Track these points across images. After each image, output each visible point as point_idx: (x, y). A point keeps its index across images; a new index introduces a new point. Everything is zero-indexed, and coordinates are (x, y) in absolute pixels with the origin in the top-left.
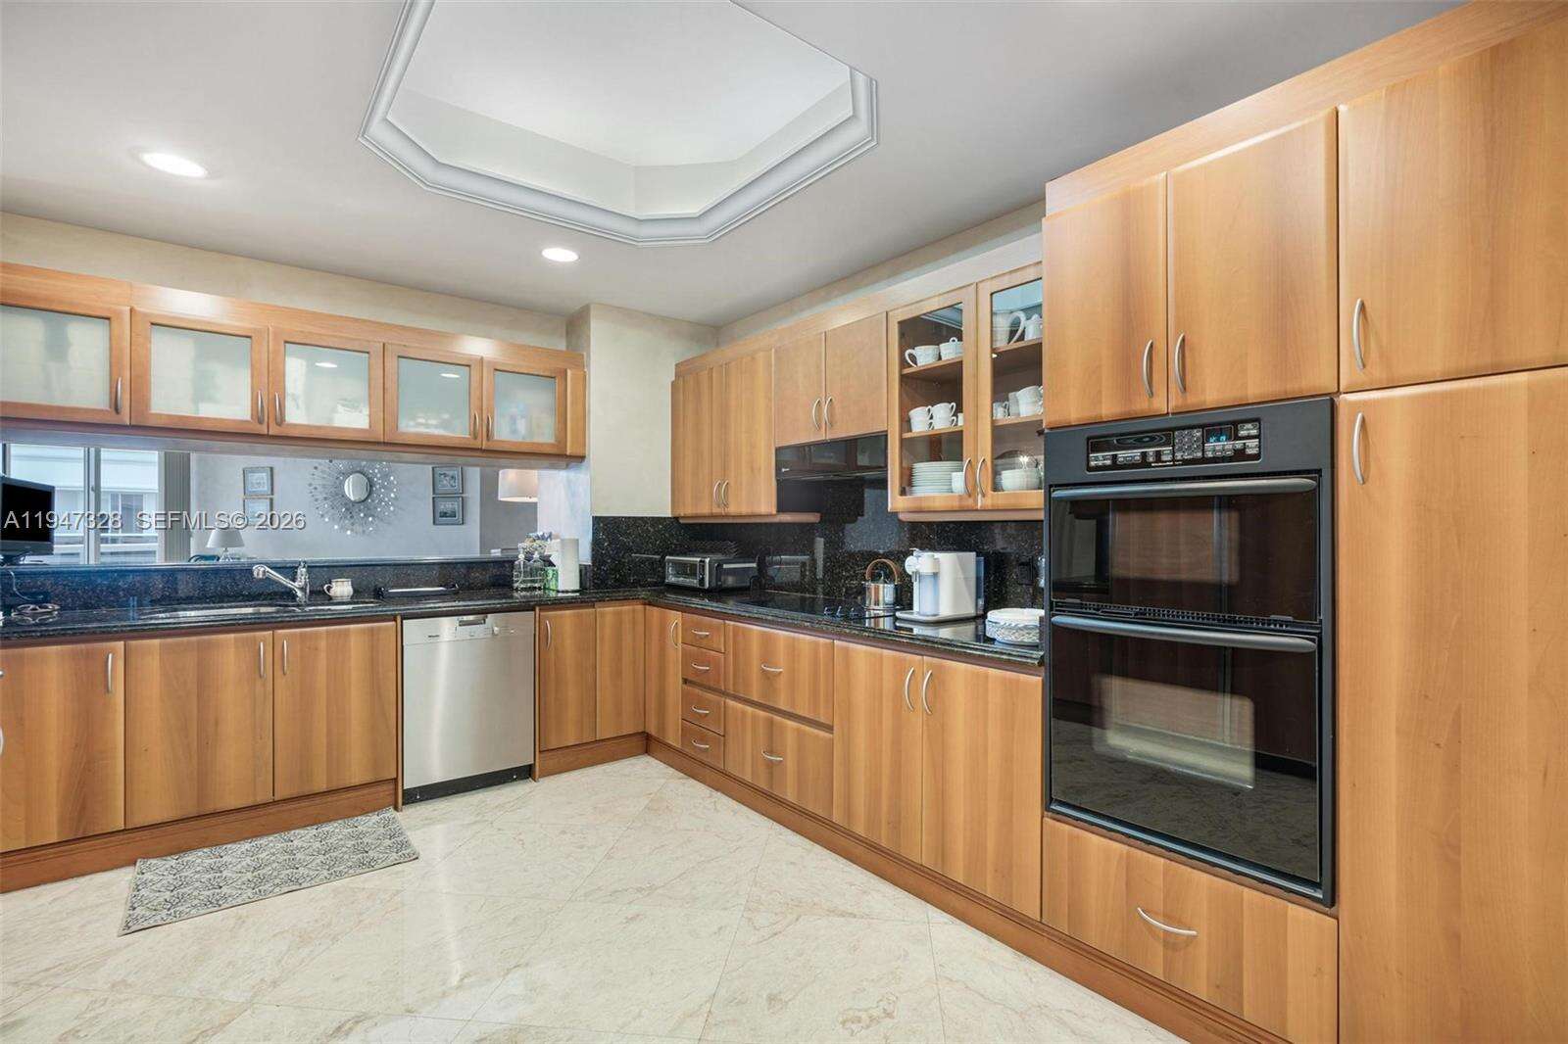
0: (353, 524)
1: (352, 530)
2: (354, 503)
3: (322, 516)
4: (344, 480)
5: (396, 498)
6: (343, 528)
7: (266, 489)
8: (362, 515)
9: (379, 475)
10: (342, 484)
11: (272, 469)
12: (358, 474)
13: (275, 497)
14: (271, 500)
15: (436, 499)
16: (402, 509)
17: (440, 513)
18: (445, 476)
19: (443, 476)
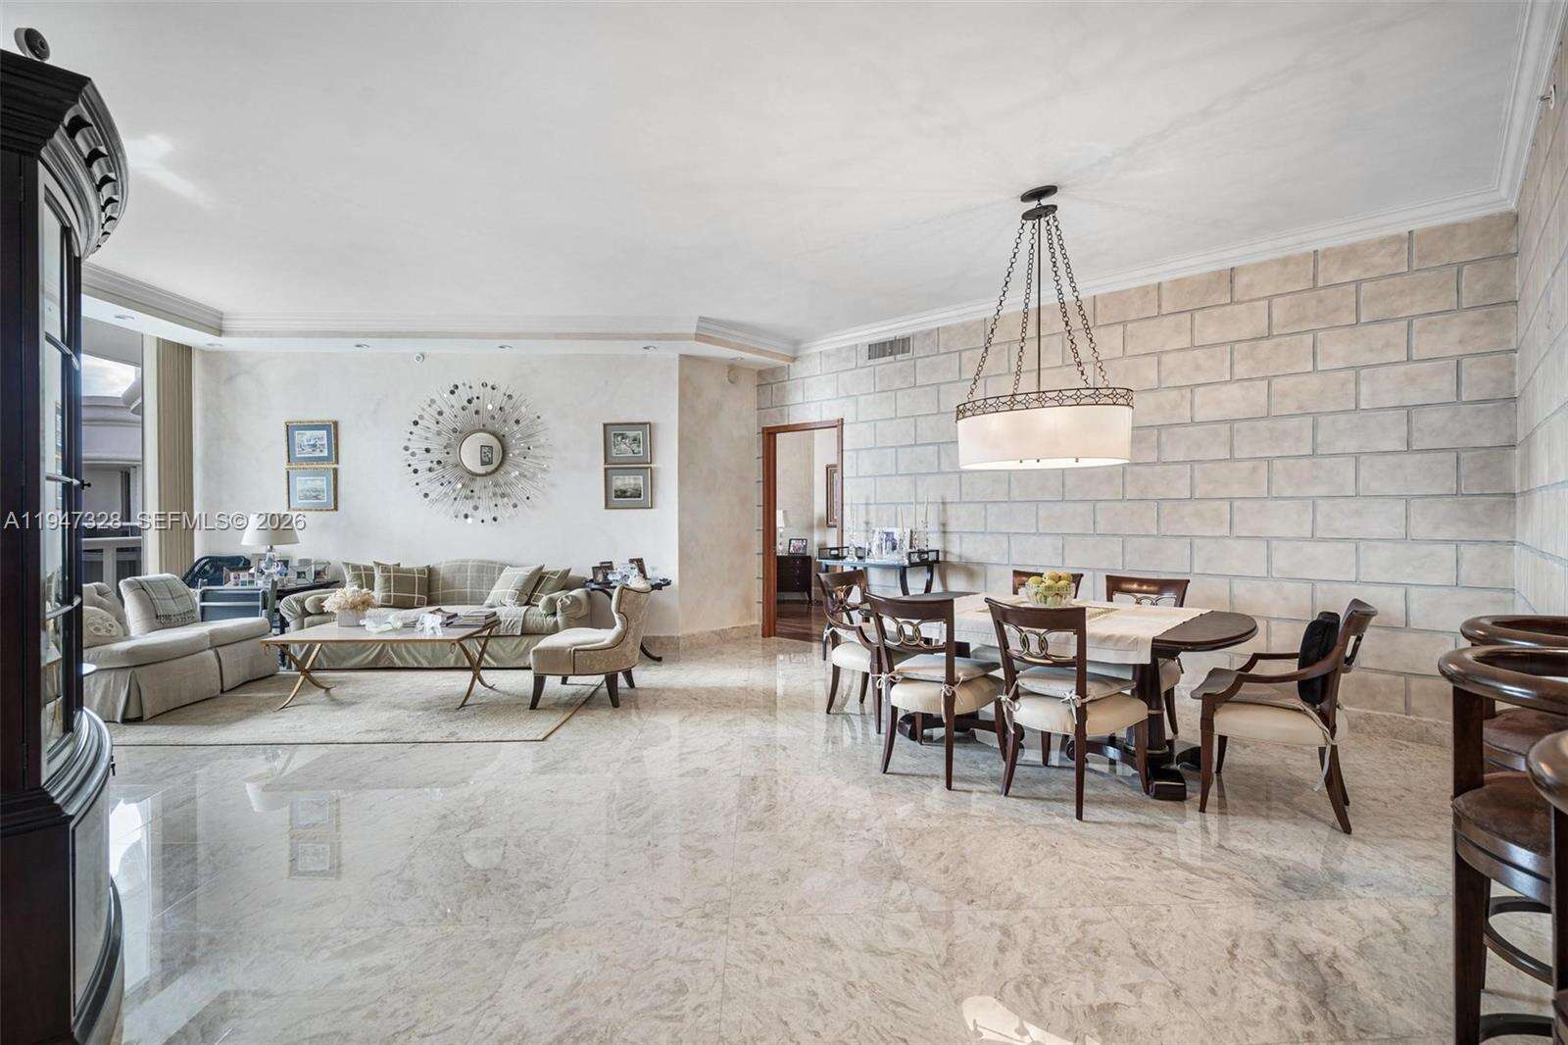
0: (475, 508)
2: (475, 477)
7: (326, 454)
9: (517, 435)
11: (336, 424)
12: (483, 433)
13: (341, 467)
14: (336, 470)
15: (609, 471)
16: (553, 485)
17: (616, 491)
18: (623, 438)
19: (619, 438)
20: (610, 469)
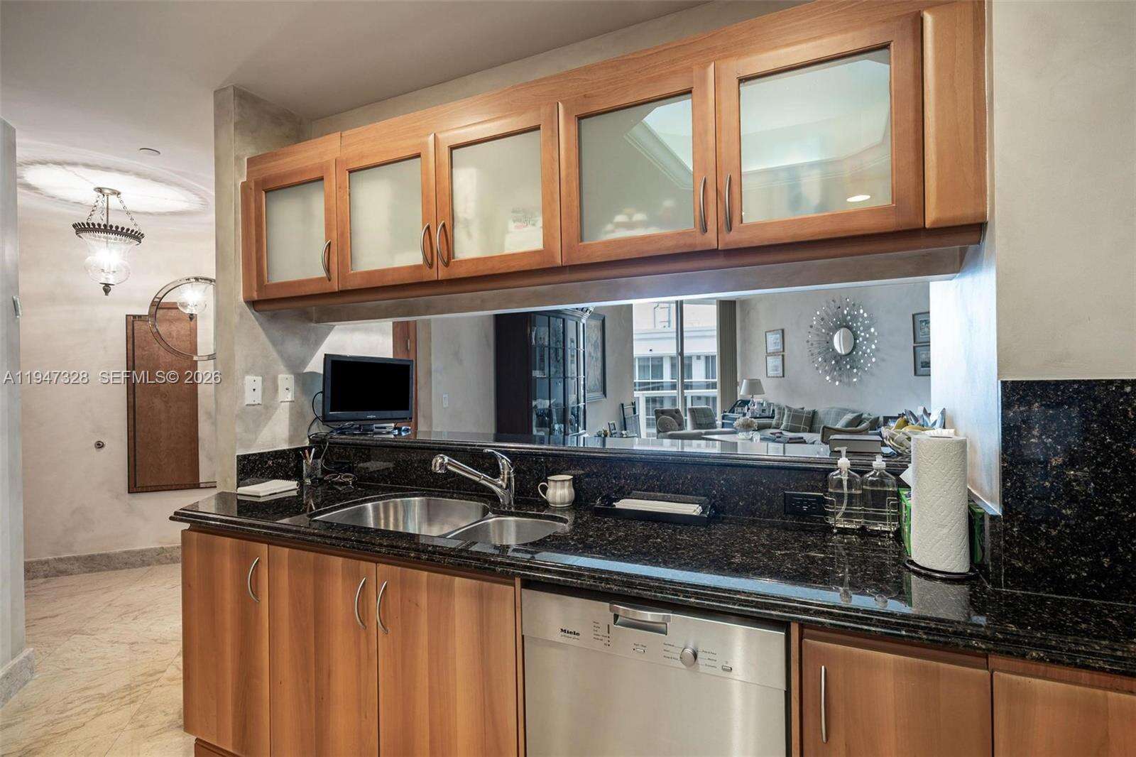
0: (840, 376)
1: (840, 381)
2: (841, 356)
3: (817, 368)
4: (834, 333)
5: (877, 350)
6: (834, 379)
7: (779, 347)
8: (848, 367)
9: (861, 328)
10: (832, 338)
11: (783, 331)
12: (846, 329)
13: (786, 354)
14: (783, 356)
15: (917, 349)
16: (883, 360)
17: (922, 363)
18: (926, 323)
19: (924, 324)
20: (917, 346)
